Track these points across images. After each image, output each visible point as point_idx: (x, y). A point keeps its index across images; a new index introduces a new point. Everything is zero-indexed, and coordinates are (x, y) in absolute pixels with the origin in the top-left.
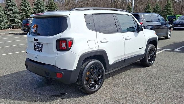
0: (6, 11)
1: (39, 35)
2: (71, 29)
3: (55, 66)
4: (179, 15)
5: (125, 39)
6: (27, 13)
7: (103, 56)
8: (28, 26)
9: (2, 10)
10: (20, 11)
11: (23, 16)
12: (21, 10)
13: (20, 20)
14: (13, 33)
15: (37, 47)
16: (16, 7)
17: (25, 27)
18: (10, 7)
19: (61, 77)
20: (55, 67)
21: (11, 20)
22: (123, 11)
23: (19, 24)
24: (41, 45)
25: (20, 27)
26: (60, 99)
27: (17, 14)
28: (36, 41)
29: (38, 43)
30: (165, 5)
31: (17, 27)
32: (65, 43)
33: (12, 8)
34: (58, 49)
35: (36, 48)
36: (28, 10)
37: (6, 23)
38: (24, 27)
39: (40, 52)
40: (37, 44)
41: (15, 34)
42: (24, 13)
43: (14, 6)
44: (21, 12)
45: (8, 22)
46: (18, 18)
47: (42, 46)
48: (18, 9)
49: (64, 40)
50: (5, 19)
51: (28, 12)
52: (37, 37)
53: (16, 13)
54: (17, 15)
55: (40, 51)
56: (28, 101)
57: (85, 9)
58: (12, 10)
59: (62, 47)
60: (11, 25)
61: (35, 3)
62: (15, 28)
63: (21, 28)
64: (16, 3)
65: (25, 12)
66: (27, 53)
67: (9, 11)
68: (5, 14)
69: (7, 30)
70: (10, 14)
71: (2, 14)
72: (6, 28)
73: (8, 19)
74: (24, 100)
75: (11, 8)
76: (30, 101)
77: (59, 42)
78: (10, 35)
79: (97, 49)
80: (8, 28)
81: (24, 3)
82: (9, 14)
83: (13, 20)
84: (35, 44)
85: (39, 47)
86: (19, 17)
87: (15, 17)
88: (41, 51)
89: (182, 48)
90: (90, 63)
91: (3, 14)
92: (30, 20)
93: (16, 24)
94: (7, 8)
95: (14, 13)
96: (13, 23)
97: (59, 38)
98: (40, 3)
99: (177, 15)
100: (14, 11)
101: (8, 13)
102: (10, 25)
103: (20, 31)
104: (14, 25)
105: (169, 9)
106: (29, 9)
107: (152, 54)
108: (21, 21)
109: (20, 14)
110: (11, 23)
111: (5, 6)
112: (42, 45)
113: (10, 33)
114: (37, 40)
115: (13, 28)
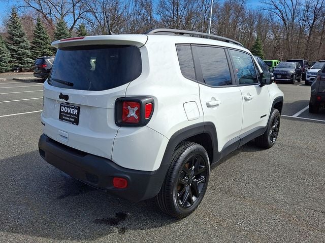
0: (9, 43)
1: (71, 85)
2: (150, 75)
3: (110, 161)
4: (275, 61)
5: (244, 100)
6: (44, 49)
7: (210, 136)
8: (44, 69)
9: (3, 43)
10: (32, 44)
11: (37, 53)
12: (34, 43)
13: (31, 58)
14: (20, 78)
15: (67, 113)
16: (25, 39)
17: (39, 71)
18: (15, 38)
19: (125, 187)
20: (110, 163)
21: (17, 59)
22: (237, 44)
23: (30, 65)
24: (76, 109)
25: (31, 70)
26: (116, 230)
27: (27, 49)
28: (64, 101)
29: (69, 105)
30: (253, 46)
31: (26, 69)
32: (136, 109)
33: (20, 40)
34: (119, 121)
35: (65, 116)
36: (44, 44)
37: (9, 62)
38: (38, 69)
39: (74, 126)
40: (67, 107)
41: (22, 81)
42: (38, 49)
43: (22, 36)
44: (34, 47)
45: (12, 61)
46: (29, 56)
47: (78, 112)
48: (28, 42)
49: (135, 101)
50: (7, 56)
51: (44, 46)
52: (67, 91)
53: (25, 47)
54: (27, 51)
55: (73, 122)
56: (44, 236)
57: (176, 33)
58: (20, 42)
59: (129, 116)
60: (18, 67)
61: (57, 34)
62: (24, 72)
63: (32, 72)
64: (25, 32)
65: (40, 47)
66: (44, 124)
67: (13, 44)
68: (8, 48)
69: (10, 73)
70: (15, 48)
71: (2, 49)
72: (9, 71)
73: (13, 56)
74: (36, 233)
75: (17, 40)
76: (48, 236)
77: (122, 104)
78: (15, 82)
79: (201, 121)
80: (12, 71)
81: (38, 33)
82: (14, 50)
83: (20, 59)
84: (61, 106)
85: (72, 114)
86: (30, 54)
87: (25, 54)
88: (76, 122)
89: (302, 113)
90: (186, 151)
91: (4, 48)
92: (48, 60)
93: (24, 65)
94: (11, 39)
95: (22, 48)
96: (20, 63)
97: (122, 95)
98: (64, 34)
99: (274, 61)
100: (21, 44)
101: (12, 47)
102: (15, 66)
103: (30, 76)
104: (22, 67)
105: (258, 52)
106: (47, 43)
107: (274, 127)
108: (33, 61)
109: (32, 49)
110: (16, 63)
111: (8, 35)
112: (79, 109)
113: (14, 79)
114: (66, 97)
115: (21, 71)
